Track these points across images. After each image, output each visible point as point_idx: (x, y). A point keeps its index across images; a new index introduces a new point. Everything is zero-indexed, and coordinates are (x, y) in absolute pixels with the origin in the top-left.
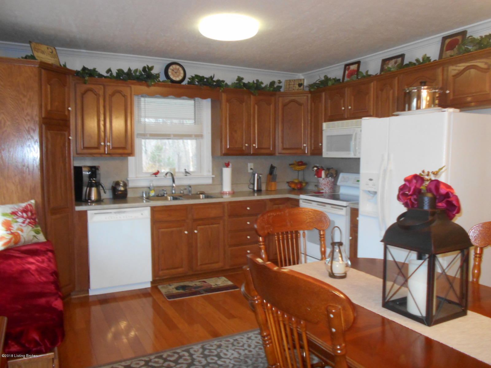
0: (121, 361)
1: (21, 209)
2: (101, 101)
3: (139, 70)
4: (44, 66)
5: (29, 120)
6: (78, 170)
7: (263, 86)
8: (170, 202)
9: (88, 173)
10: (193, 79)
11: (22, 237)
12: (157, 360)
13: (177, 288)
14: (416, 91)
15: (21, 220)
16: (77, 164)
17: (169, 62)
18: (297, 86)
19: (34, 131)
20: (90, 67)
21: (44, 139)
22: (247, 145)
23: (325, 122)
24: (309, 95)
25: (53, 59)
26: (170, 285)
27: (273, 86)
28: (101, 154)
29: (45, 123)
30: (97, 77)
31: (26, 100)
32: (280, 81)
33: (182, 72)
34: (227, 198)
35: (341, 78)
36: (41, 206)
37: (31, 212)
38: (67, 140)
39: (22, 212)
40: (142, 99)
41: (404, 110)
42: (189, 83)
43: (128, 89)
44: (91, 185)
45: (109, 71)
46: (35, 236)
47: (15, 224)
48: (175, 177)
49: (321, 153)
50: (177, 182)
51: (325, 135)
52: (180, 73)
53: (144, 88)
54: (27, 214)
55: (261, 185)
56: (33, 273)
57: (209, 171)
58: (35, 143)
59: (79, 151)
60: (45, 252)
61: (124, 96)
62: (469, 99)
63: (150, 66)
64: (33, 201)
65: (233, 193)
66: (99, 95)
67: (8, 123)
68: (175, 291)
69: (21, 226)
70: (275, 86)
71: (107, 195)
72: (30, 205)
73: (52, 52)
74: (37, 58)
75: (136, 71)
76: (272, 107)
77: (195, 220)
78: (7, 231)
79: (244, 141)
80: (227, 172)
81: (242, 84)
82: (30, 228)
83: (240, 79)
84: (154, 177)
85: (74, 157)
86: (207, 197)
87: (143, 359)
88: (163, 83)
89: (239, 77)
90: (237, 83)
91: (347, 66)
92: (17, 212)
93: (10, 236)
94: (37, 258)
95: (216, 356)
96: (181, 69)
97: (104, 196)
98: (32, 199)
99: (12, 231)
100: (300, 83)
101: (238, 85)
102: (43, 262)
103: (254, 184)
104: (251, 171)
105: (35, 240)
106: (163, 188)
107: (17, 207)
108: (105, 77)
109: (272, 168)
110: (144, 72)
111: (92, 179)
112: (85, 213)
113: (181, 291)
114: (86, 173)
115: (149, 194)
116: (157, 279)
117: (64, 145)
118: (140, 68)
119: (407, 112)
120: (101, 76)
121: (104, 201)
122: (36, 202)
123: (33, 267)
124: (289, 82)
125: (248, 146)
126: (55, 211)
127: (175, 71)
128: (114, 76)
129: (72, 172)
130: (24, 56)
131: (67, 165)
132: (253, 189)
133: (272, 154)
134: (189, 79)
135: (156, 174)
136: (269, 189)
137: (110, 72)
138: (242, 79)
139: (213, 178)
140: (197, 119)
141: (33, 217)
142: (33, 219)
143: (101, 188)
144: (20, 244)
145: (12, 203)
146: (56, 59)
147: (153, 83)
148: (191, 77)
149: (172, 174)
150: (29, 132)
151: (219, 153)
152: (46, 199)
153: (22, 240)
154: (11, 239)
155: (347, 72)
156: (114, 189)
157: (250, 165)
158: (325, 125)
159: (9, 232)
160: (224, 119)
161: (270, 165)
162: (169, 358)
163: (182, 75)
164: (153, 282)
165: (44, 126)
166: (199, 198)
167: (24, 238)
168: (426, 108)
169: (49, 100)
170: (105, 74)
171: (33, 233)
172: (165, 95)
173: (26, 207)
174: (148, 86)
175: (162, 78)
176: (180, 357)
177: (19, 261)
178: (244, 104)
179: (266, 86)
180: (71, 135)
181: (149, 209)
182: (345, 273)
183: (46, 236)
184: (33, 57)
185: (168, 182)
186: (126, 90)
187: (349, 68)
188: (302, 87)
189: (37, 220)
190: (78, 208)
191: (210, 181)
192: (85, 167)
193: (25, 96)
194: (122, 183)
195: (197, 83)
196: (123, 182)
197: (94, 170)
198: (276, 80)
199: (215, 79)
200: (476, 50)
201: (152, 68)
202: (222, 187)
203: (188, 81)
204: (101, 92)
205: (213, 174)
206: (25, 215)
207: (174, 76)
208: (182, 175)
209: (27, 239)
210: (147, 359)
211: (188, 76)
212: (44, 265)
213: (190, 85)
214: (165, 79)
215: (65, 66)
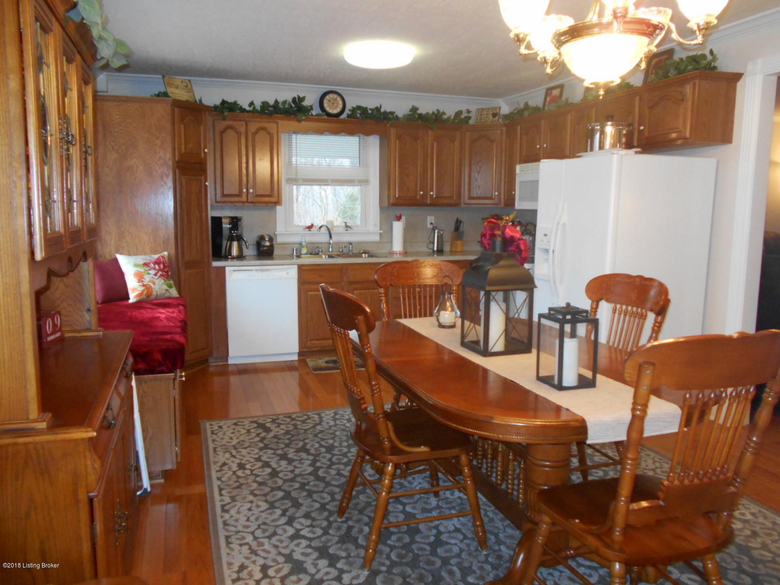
0: (249, 418)
1: (153, 260)
2: (243, 141)
3: (288, 102)
4: (178, 104)
5: (161, 164)
6: (217, 221)
7: (445, 117)
8: (324, 260)
9: (228, 226)
10: (354, 110)
11: (153, 290)
12: (284, 419)
13: (327, 362)
14: (599, 127)
15: (153, 272)
16: (216, 214)
17: (326, 90)
18: (491, 117)
19: (167, 176)
20: (230, 100)
21: (178, 183)
22: (421, 193)
23: (520, 163)
24: (504, 129)
25: (187, 94)
26: (320, 359)
27: (460, 116)
28: (243, 202)
29: (178, 167)
30: (238, 111)
31: (158, 142)
32: (468, 110)
33: (340, 102)
34: (397, 258)
35: (541, 106)
36: (174, 258)
37: (164, 264)
38: (203, 185)
39: (154, 264)
40: (294, 136)
41: (586, 151)
42: (349, 116)
43: (274, 126)
44: (231, 239)
45: (251, 104)
46: (166, 290)
47: (148, 276)
48: (332, 232)
49: (514, 205)
50: (335, 239)
51: (518, 180)
52: (338, 103)
53: (294, 124)
54: (159, 266)
55: (442, 244)
56: (162, 320)
57: (376, 226)
58: (168, 189)
59: (219, 199)
60: (177, 306)
61: (269, 134)
62: (674, 135)
63: (301, 96)
64: (166, 253)
65: (405, 253)
66: (241, 133)
67: (141, 168)
68: (324, 365)
69: (153, 278)
70: (463, 116)
71: (249, 251)
72: (163, 257)
73: (187, 86)
74: (170, 95)
75: (285, 102)
76: (457, 144)
77: (351, 283)
78: (139, 282)
79: (418, 188)
80: (398, 227)
81: (417, 116)
82: (162, 281)
83: (414, 109)
84: (307, 231)
85: (212, 206)
86: (371, 256)
87: (271, 417)
88: (317, 117)
89: (413, 107)
90: (410, 115)
91: (549, 90)
92: (150, 263)
93: (142, 288)
94: (168, 309)
95: (347, 420)
96: (339, 99)
97: (246, 252)
98: (165, 251)
99: (144, 283)
100: (495, 112)
101: (412, 117)
102: (173, 312)
103: (433, 243)
104: (431, 226)
105: (167, 295)
106: (318, 245)
107: (149, 258)
108: (248, 112)
109: (458, 223)
110: (294, 104)
111: (233, 232)
112: (222, 270)
113: (331, 365)
114: (226, 225)
115: (300, 251)
116: (305, 350)
117: (200, 190)
118: (290, 100)
119: (589, 153)
120: (243, 110)
121: (247, 257)
122: (169, 254)
123: (163, 316)
124: (481, 111)
125: (423, 194)
126: (189, 265)
127: (332, 101)
128: (257, 110)
129: (210, 221)
130: (157, 93)
131: (204, 214)
132: (433, 249)
133: (456, 205)
134: (350, 110)
135: (310, 227)
136: (454, 250)
137: (253, 106)
138: (417, 109)
139: (380, 234)
140: (362, 161)
141: (166, 270)
142: (165, 272)
143: (243, 243)
144: (153, 297)
145: (145, 254)
146: (191, 94)
147: (303, 118)
148: (351, 109)
149: (328, 229)
150: (162, 177)
151: (386, 204)
152: (180, 251)
153: (154, 293)
154: (143, 291)
155: (548, 99)
156: (259, 244)
157: (430, 219)
158: (518, 168)
159: (141, 284)
160: (392, 160)
161: (455, 219)
162: (297, 419)
163: (341, 106)
164: (300, 354)
165: (177, 171)
166: (362, 257)
167: (156, 291)
168: (610, 148)
169: (183, 141)
170: (248, 108)
171: (165, 287)
172: (320, 132)
173: (158, 259)
174: (299, 121)
175: (316, 111)
176: (309, 418)
177: (149, 311)
178: (419, 141)
179: (449, 118)
180: (208, 180)
181: (296, 267)
182: (455, 323)
183: (179, 292)
184: (165, 94)
185: (323, 238)
186: (271, 126)
187: (551, 93)
188: (497, 118)
189: (170, 273)
190: (216, 264)
191: (377, 238)
192: (226, 217)
193: (157, 138)
194: (267, 237)
195: (358, 115)
196: (268, 235)
197: (235, 222)
198: (463, 108)
199: (382, 110)
200: (675, 75)
201: (303, 99)
202: (392, 246)
203: (348, 114)
204: (243, 130)
205: (380, 230)
206: (157, 267)
207: (331, 108)
208: (342, 230)
209: (159, 293)
210: (274, 417)
211: (349, 107)
212: (175, 315)
213: (350, 119)
214: (320, 112)
215: (200, 101)
